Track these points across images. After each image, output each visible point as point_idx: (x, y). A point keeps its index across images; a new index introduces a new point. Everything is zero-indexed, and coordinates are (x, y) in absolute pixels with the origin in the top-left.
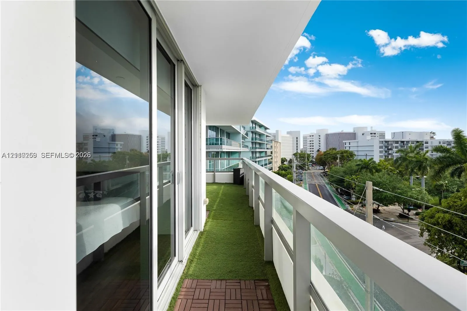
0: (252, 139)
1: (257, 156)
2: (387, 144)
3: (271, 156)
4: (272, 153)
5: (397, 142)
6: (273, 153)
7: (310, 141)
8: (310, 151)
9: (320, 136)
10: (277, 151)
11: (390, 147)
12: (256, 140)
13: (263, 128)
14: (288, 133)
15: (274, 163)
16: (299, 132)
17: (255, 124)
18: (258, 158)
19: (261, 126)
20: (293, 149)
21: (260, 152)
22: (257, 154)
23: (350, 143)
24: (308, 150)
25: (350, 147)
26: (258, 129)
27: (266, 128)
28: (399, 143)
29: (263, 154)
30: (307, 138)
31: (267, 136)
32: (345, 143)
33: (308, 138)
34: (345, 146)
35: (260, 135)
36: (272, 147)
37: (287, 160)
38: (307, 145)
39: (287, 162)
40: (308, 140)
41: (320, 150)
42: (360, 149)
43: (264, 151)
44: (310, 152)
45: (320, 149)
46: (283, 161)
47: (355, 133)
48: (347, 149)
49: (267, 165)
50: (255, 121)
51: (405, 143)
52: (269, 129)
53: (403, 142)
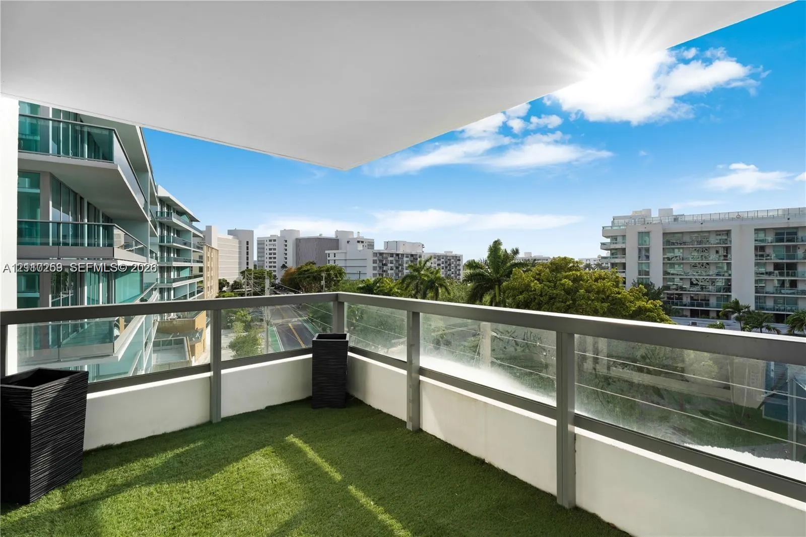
0: (162, 238)
1: (172, 277)
2: (381, 257)
3: (201, 276)
4: (201, 269)
5: (392, 255)
6: (205, 270)
7: (270, 249)
8: (270, 267)
9: (286, 241)
10: (212, 265)
11: (384, 262)
12: (168, 242)
13: (185, 217)
14: (230, 232)
15: (205, 290)
16: (251, 233)
17: (169, 207)
18: (175, 281)
19: (181, 213)
20: (240, 263)
21: (179, 269)
22: (172, 273)
23: (335, 254)
24: (266, 264)
25: (335, 260)
26: (175, 220)
27: (193, 219)
28: (394, 256)
29: (185, 273)
30: (264, 244)
31: (195, 236)
32: (329, 254)
33: (266, 243)
34: (328, 259)
35: (180, 232)
36: (201, 257)
37: (228, 283)
38: (264, 257)
39: (229, 288)
40: (266, 247)
41: (286, 265)
42: (349, 263)
43: (186, 267)
44: (270, 269)
45: (286, 263)
46: (222, 284)
47: (338, 240)
48: (332, 263)
49: (194, 295)
50: (168, 199)
51: (400, 256)
52: (199, 221)
53: (397, 255)
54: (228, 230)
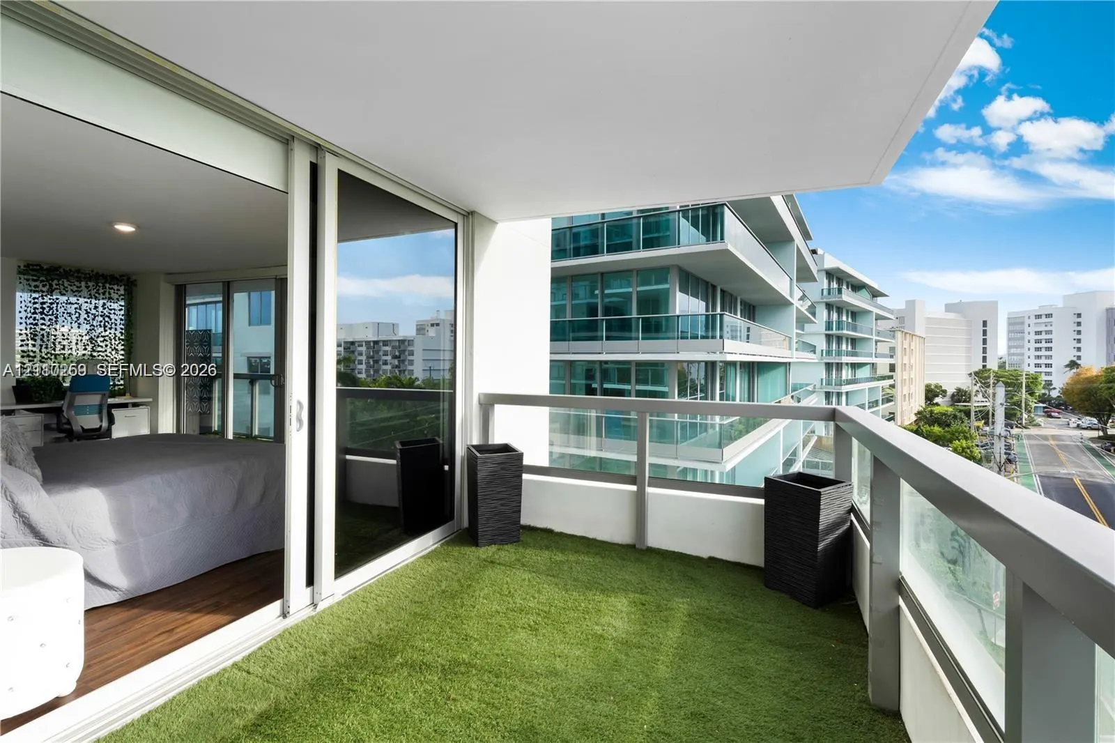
0: (829, 326)
1: (844, 377)
3: (891, 377)
4: (892, 368)
6: (898, 368)
7: (1038, 333)
8: (1037, 365)
9: (1079, 316)
10: (912, 361)
12: (838, 328)
13: (864, 292)
14: (949, 308)
15: (899, 398)
16: (993, 306)
17: (840, 281)
18: (849, 382)
19: (857, 286)
20: (969, 359)
21: (854, 366)
22: (844, 372)
24: (1027, 361)
26: (848, 297)
27: (875, 294)
29: (864, 373)
30: (1023, 323)
31: (879, 318)
33: (1027, 321)
35: (855, 314)
36: (892, 349)
37: (945, 392)
38: (1022, 347)
39: (947, 399)
40: (1027, 329)
41: (1078, 362)
43: (867, 364)
44: (1039, 369)
45: (1079, 357)
46: (931, 394)
49: (877, 405)
50: (839, 270)
52: (886, 296)
54: (946, 305)
